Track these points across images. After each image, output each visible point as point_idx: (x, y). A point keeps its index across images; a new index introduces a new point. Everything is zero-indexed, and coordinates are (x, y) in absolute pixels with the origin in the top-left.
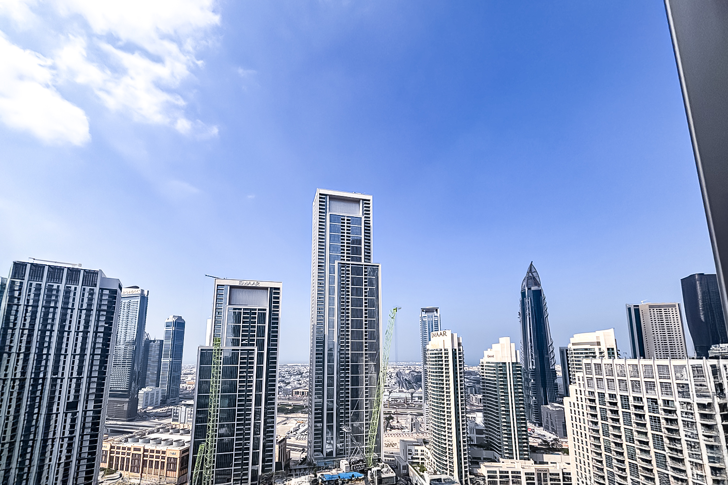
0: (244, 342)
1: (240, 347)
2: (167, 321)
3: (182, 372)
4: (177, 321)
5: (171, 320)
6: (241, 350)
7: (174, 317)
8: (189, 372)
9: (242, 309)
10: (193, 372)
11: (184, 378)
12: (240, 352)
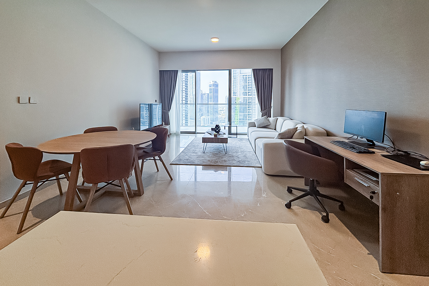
0: (249, 94)
1: (247, 97)
2: (210, 84)
3: (219, 109)
4: (214, 84)
5: (212, 83)
6: (248, 98)
7: (213, 81)
8: (222, 109)
9: (247, 76)
10: (224, 109)
11: (220, 112)
12: (247, 99)
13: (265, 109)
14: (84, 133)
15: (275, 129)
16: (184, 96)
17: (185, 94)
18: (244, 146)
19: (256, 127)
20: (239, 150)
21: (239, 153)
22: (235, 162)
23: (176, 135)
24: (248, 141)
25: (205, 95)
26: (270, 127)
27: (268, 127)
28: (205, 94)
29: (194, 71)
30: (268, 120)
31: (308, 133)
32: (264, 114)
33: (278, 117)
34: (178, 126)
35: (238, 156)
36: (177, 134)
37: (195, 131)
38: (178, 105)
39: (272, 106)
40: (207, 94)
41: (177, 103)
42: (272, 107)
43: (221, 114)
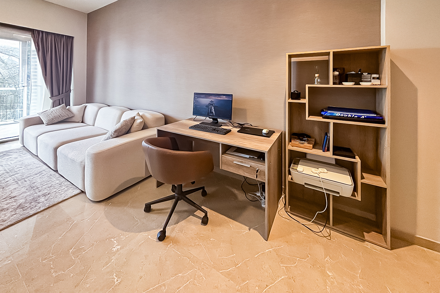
13: (59, 94)
15: (82, 122)
18: (18, 166)
19: (44, 124)
20: (7, 180)
21: (12, 187)
22: (8, 215)
24: (25, 152)
26: (74, 119)
27: (70, 120)
30: (68, 110)
31: (149, 123)
32: (58, 101)
33: (87, 104)
35: (13, 195)
39: (72, 88)
42: (72, 91)
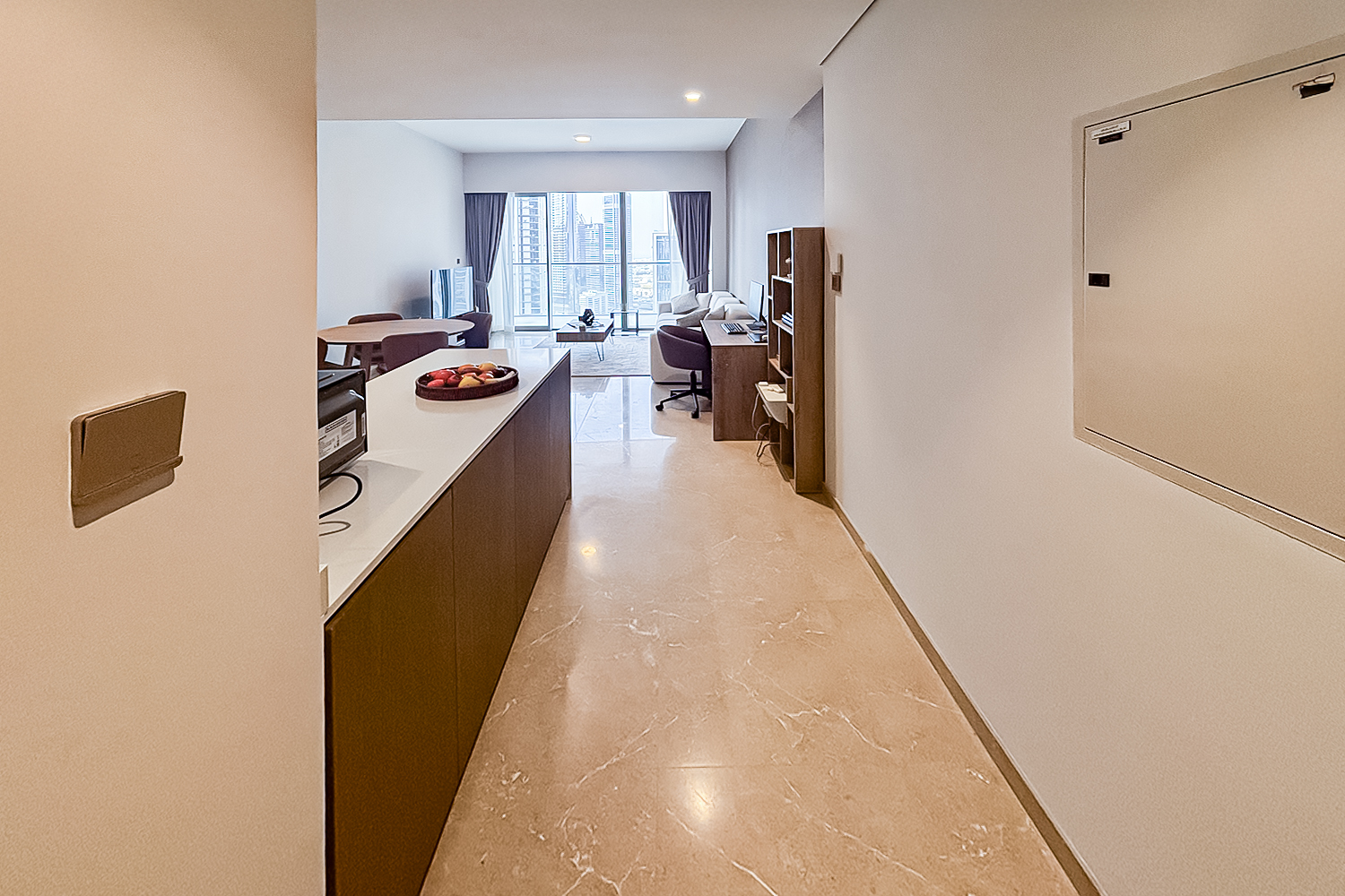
13: (696, 277)
14: (349, 323)
16: (528, 233)
17: (528, 225)
19: (671, 312)
23: (506, 335)
25: (593, 228)
28: (591, 226)
29: (544, 195)
30: (696, 298)
32: (695, 285)
34: (509, 315)
36: (506, 333)
37: (547, 325)
38: (507, 266)
39: (710, 268)
40: (597, 227)
41: (507, 262)
42: (711, 272)
43: (642, 286)
